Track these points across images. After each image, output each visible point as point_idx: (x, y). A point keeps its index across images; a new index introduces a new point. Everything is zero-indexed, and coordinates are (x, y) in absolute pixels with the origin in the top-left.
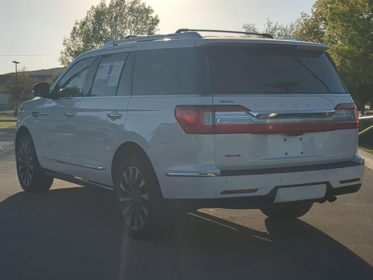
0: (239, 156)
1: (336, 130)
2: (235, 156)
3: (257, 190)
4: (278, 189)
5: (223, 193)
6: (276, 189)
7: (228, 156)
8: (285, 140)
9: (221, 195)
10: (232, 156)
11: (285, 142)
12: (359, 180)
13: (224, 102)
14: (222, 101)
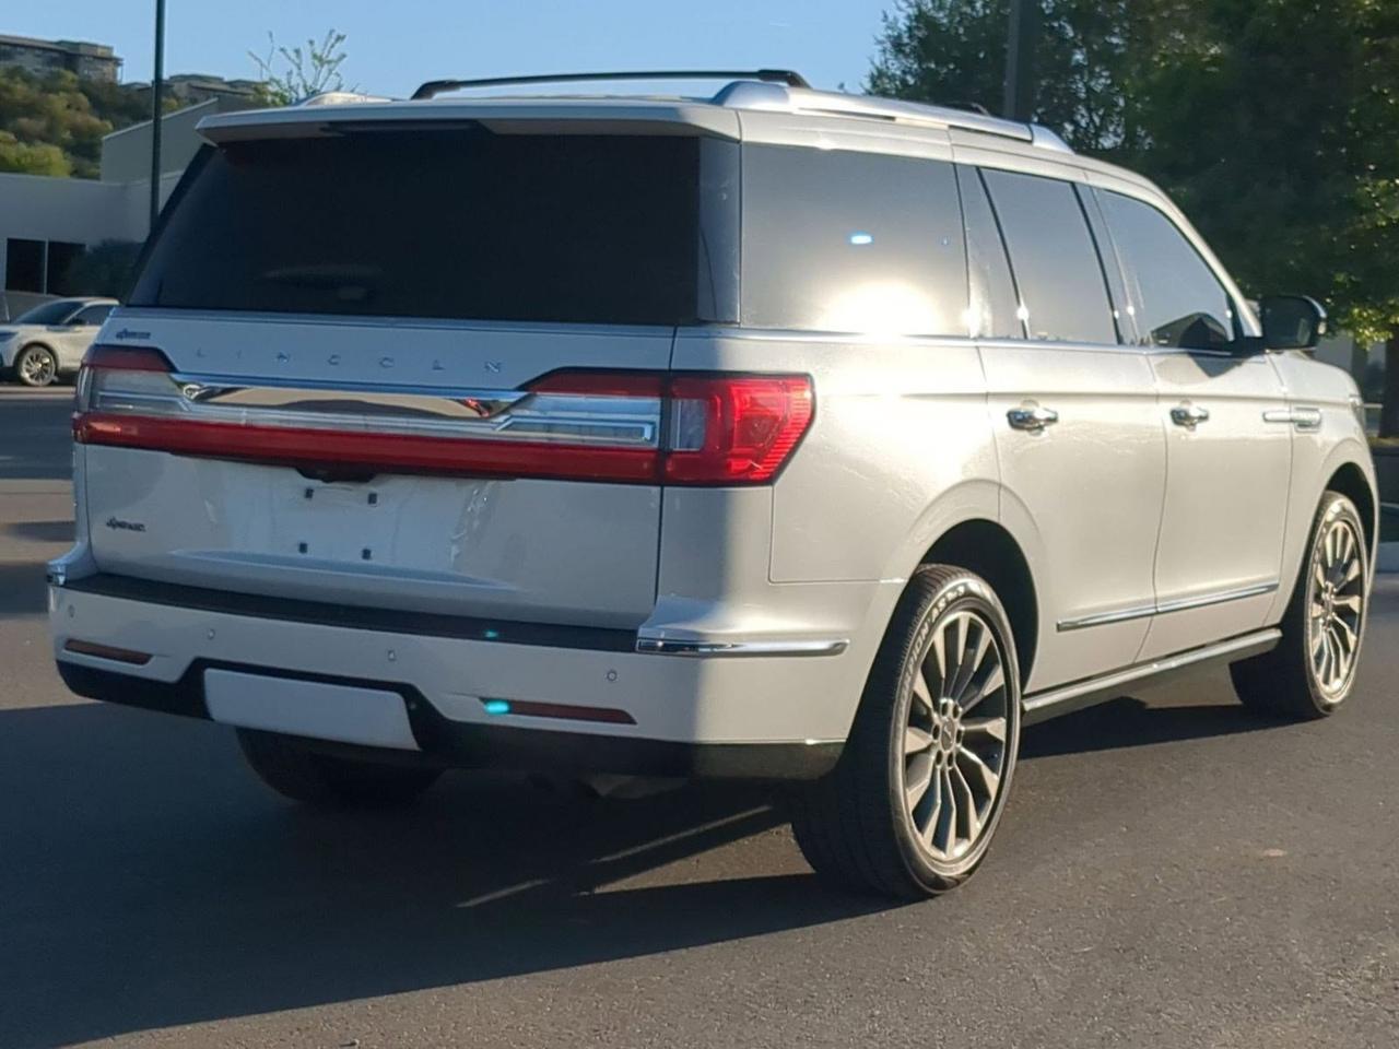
0: (139, 528)
2: (132, 527)
3: (148, 656)
4: (205, 668)
6: (199, 667)
7: (114, 523)
8: (309, 493)
9: (67, 652)
10: (124, 526)
11: (307, 502)
12: (631, 721)
13: (133, 335)
14: (124, 334)
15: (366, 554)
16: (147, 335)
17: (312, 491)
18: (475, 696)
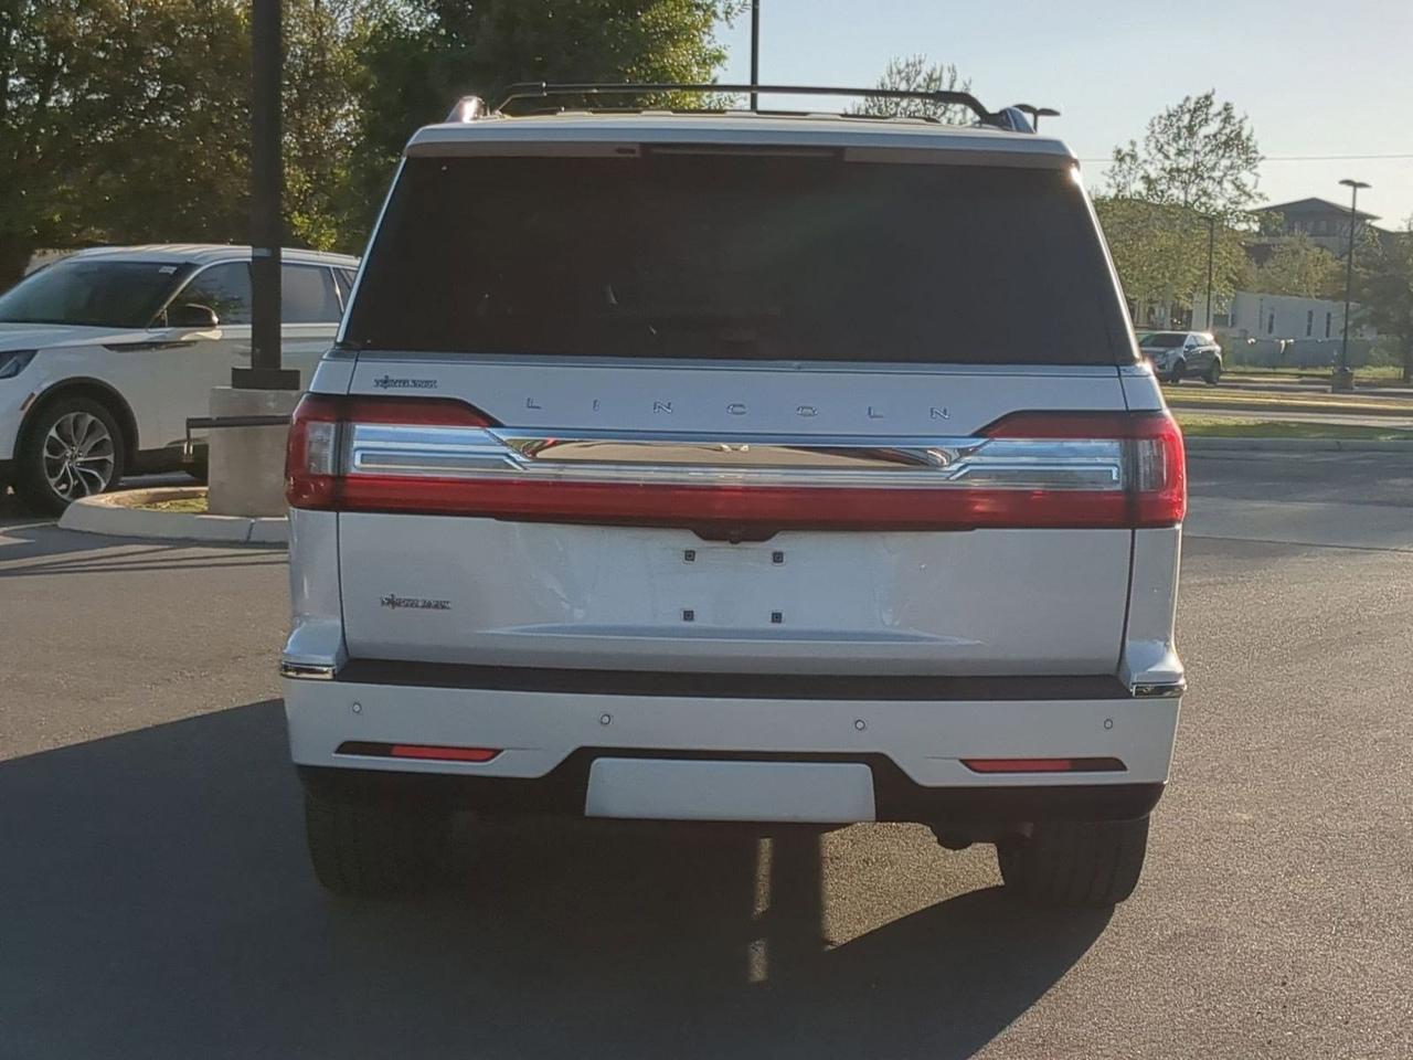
0: (441, 605)
1: (978, 531)
2: (428, 605)
3: (497, 752)
4: (595, 758)
5: (347, 747)
6: (583, 758)
7: (393, 602)
8: (690, 555)
9: (339, 755)
10: (412, 604)
11: (689, 565)
12: (1123, 768)
13: (395, 383)
14: (386, 382)
15: (777, 617)
16: (428, 384)
17: (694, 552)
18: (955, 758)
